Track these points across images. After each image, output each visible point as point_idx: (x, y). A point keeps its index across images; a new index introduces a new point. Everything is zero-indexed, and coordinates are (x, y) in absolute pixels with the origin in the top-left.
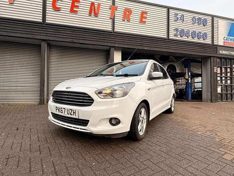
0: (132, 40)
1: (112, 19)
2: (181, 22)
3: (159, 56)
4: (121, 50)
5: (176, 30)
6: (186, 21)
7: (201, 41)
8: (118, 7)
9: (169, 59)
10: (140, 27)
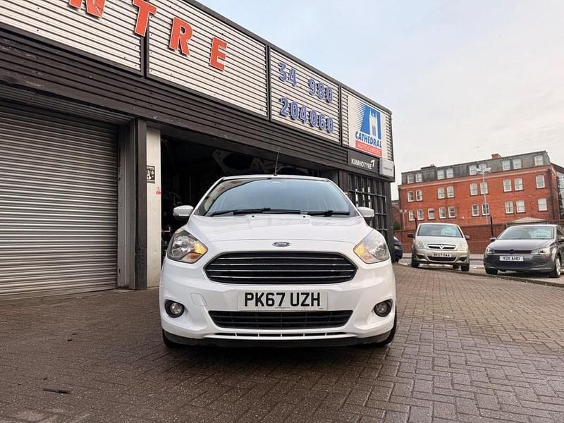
0: (194, 108)
1: (140, 36)
2: (291, 85)
3: (224, 154)
4: (159, 131)
5: (283, 102)
6: (300, 85)
7: (323, 134)
8: (158, 10)
9: (252, 166)
10: (212, 78)
